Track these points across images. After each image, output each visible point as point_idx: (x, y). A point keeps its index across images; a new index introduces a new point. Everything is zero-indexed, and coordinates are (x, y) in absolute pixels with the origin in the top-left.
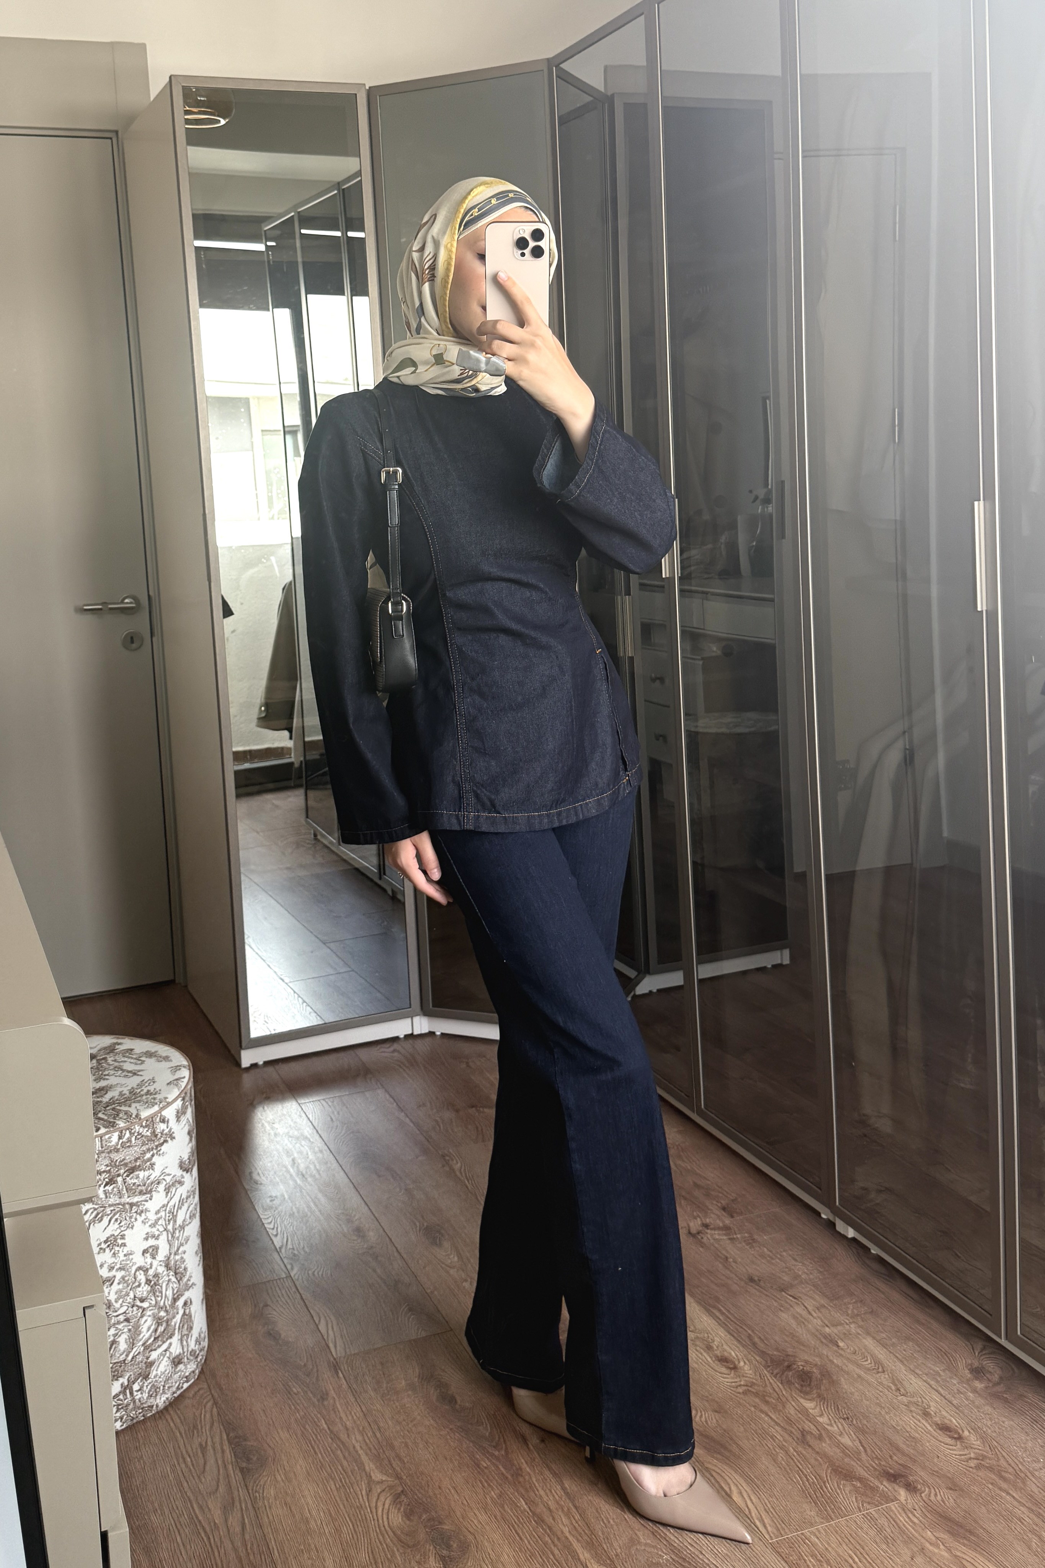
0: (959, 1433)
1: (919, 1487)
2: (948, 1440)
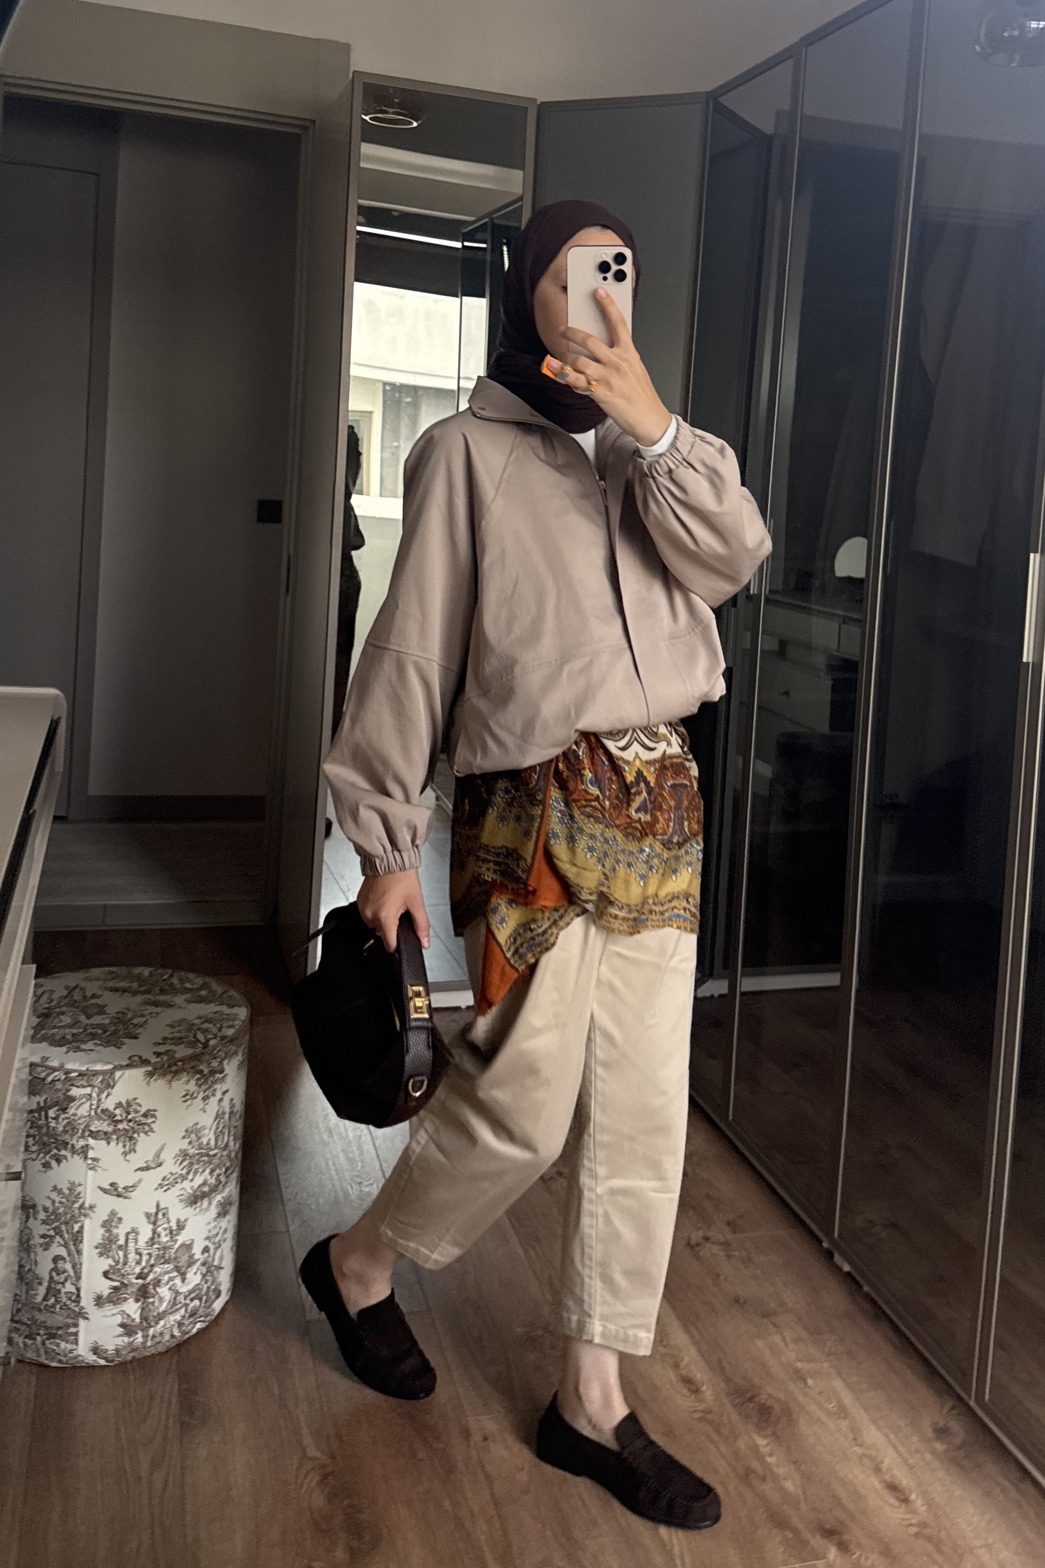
0: (905, 1495)
1: (852, 1547)
2: (893, 1500)
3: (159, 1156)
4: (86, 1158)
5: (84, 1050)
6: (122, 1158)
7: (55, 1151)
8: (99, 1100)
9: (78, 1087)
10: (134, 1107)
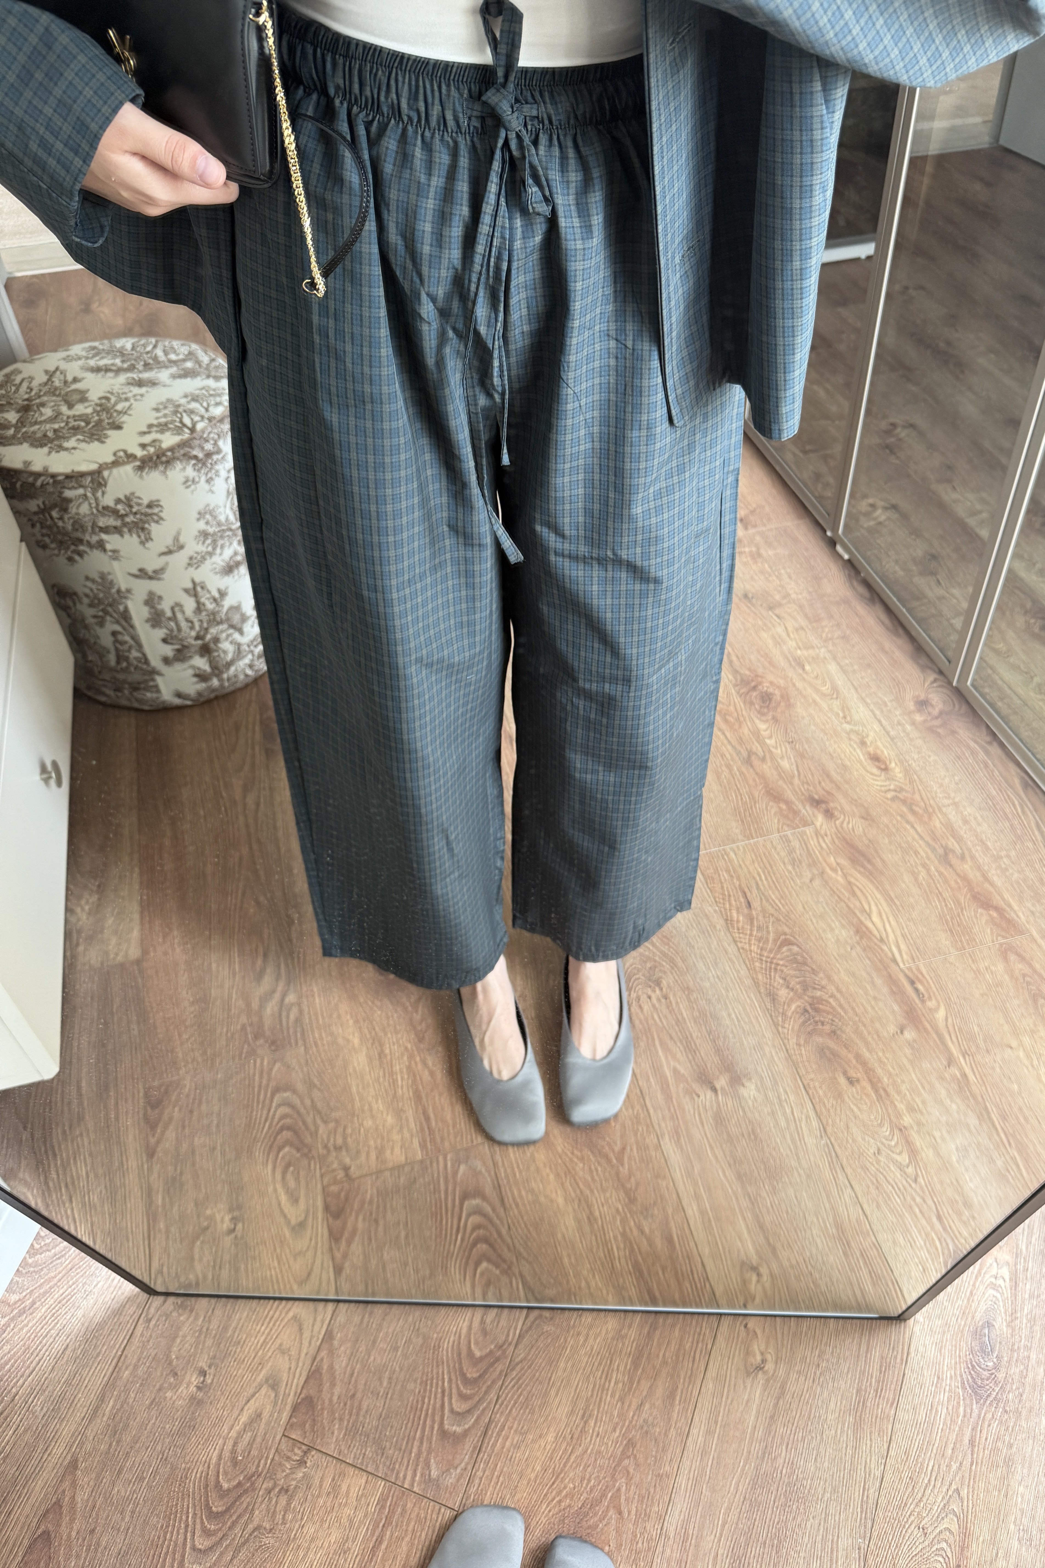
0: (886, 764)
1: (836, 813)
2: (875, 771)
3: (178, 540)
4: (105, 550)
5: (66, 449)
6: (141, 547)
7: (73, 547)
8: (96, 499)
9: (70, 489)
10: (135, 500)
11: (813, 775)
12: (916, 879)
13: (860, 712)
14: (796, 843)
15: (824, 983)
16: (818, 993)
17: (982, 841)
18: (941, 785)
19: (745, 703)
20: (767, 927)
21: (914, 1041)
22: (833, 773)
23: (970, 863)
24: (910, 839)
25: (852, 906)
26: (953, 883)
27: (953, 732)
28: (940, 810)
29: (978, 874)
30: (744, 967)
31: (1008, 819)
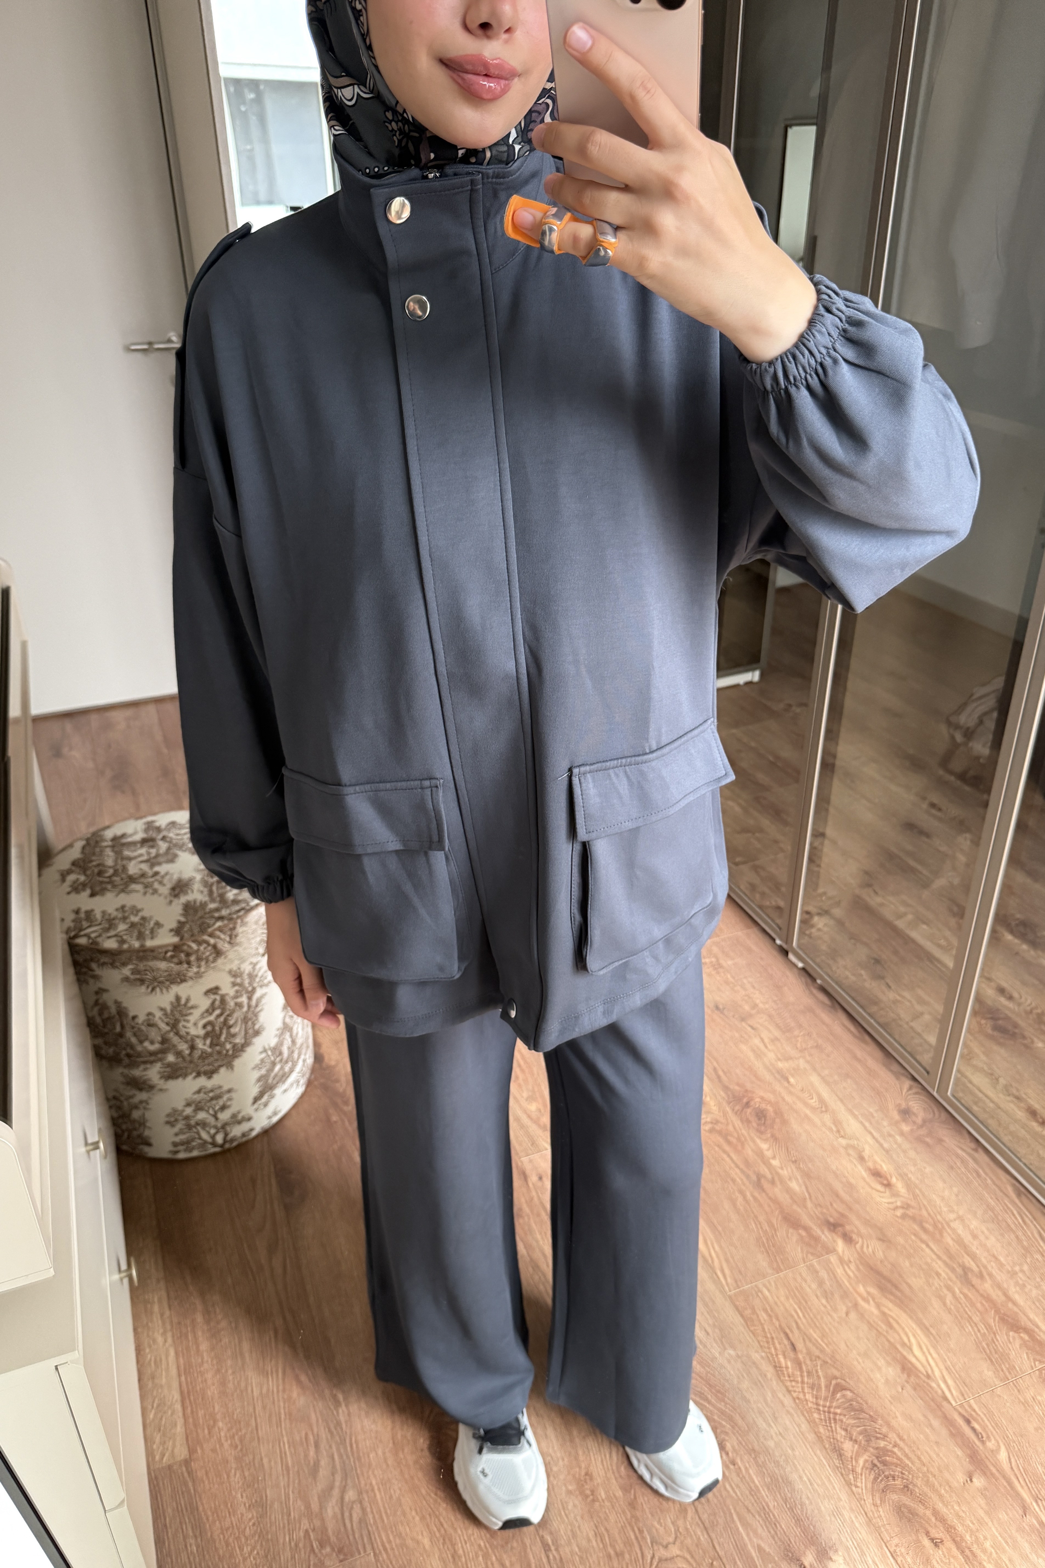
0: (887, 1180)
1: (854, 1236)
2: (879, 1187)
11: (822, 1195)
12: (945, 1304)
13: (852, 1126)
14: (823, 1274)
15: (884, 1430)
16: (882, 1444)
17: (994, 1256)
18: (943, 1199)
19: (742, 1121)
20: (817, 1372)
21: (986, 1489)
22: (842, 1193)
23: (989, 1282)
24: (929, 1261)
25: (892, 1340)
26: (979, 1305)
27: (940, 1141)
28: (949, 1226)
29: (1000, 1293)
30: (802, 1418)
31: (1012, 1230)
